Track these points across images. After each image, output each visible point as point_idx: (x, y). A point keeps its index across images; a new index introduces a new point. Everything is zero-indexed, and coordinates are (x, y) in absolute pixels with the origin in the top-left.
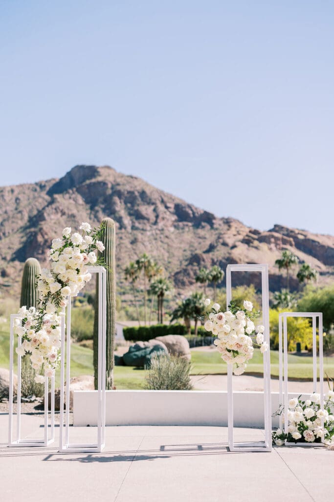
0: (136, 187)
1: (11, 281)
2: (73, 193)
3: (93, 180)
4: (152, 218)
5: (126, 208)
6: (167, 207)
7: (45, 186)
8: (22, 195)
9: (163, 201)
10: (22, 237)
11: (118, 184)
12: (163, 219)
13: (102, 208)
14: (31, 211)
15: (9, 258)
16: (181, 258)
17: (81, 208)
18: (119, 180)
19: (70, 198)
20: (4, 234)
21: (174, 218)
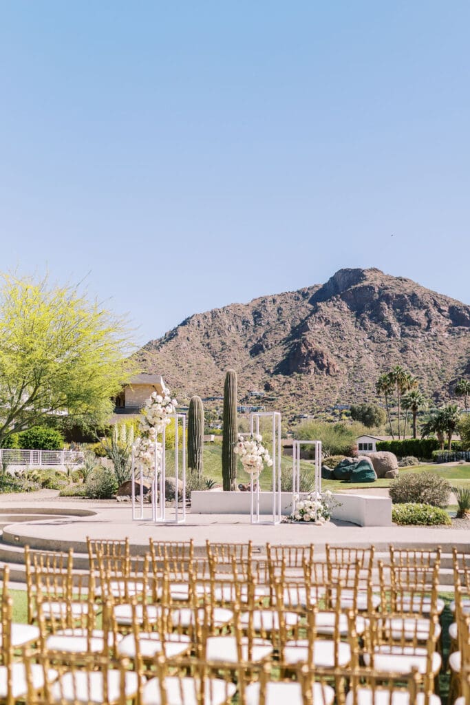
0: (405, 290)
1: (275, 394)
2: (338, 300)
3: (359, 285)
4: (424, 322)
5: (395, 314)
6: (440, 311)
7: (308, 294)
8: (285, 305)
9: (435, 304)
10: (285, 349)
11: (386, 288)
12: (436, 323)
13: (368, 315)
14: (293, 321)
15: (272, 371)
16: (457, 366)
17: (345, 315)
18: (386, 283)
19: (334, 305)
20: (267, 346)
21: (448, 322)
